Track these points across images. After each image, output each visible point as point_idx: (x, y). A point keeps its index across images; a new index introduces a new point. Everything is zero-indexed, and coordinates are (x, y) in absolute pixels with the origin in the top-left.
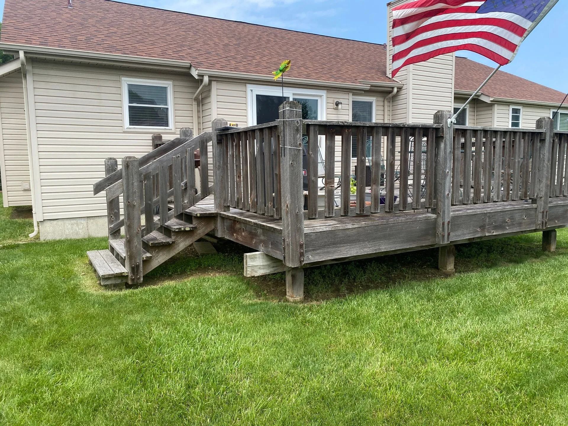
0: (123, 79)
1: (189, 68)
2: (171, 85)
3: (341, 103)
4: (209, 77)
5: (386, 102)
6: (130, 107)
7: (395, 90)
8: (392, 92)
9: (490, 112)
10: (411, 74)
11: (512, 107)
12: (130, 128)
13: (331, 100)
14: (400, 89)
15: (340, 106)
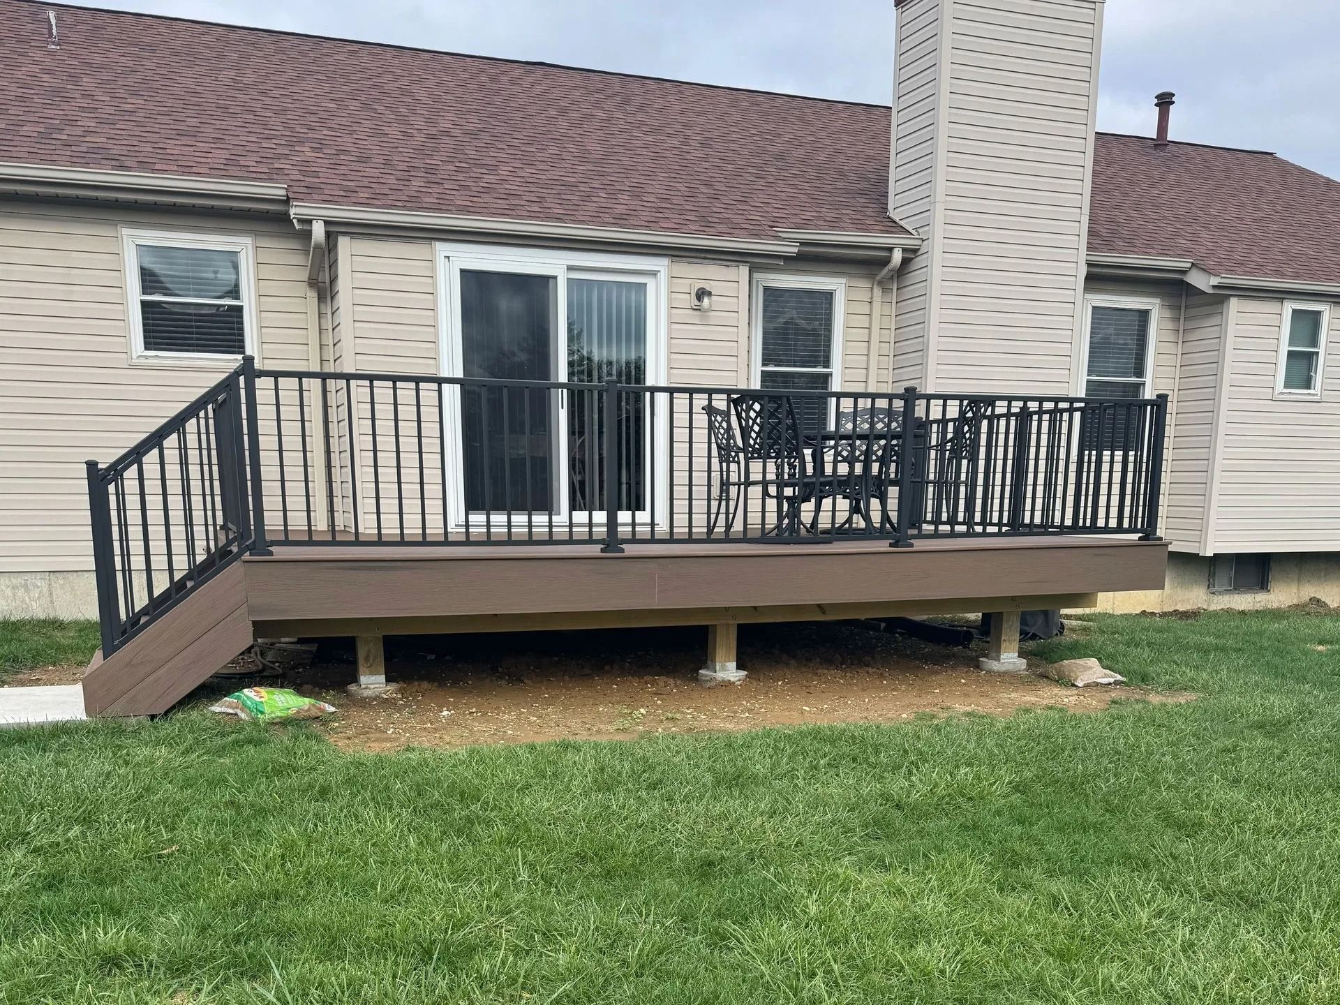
0: (125, 231)
1: (287, 201)
2: (250, 247)
3: (710, 294)
4: (326, 223)
5: (877, 291)
6: (144, 304)
7: (897, 256)
8: (887, 261)
9: (1215, 320)
10: (939, 208)
11: (1289, 307)
12: (146, 358)
13: (683, 285)
14: (911, 254)
15: (706, 300)
